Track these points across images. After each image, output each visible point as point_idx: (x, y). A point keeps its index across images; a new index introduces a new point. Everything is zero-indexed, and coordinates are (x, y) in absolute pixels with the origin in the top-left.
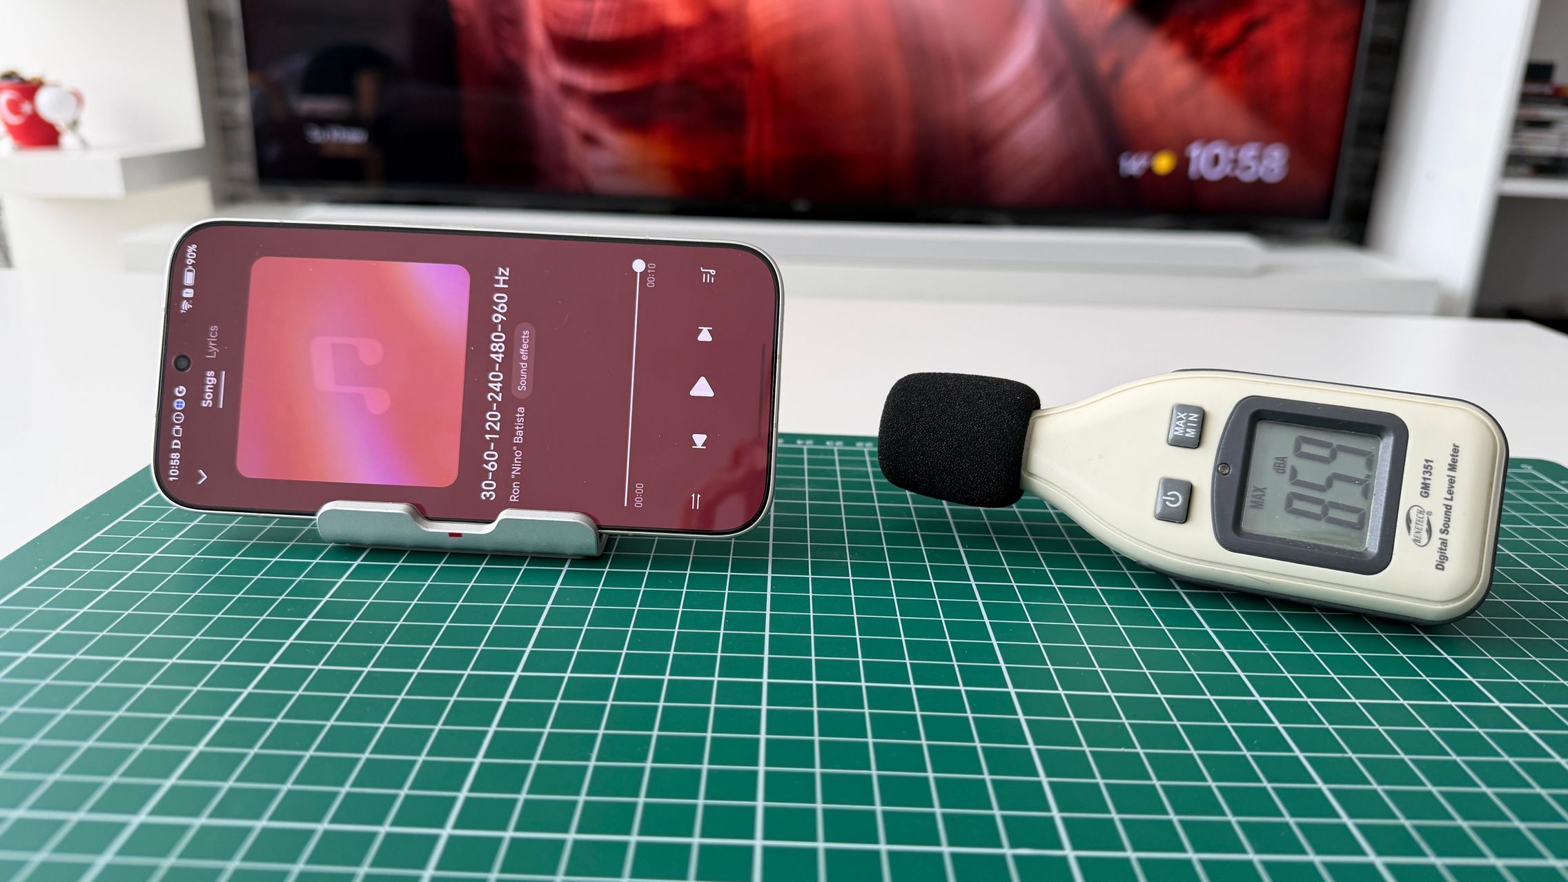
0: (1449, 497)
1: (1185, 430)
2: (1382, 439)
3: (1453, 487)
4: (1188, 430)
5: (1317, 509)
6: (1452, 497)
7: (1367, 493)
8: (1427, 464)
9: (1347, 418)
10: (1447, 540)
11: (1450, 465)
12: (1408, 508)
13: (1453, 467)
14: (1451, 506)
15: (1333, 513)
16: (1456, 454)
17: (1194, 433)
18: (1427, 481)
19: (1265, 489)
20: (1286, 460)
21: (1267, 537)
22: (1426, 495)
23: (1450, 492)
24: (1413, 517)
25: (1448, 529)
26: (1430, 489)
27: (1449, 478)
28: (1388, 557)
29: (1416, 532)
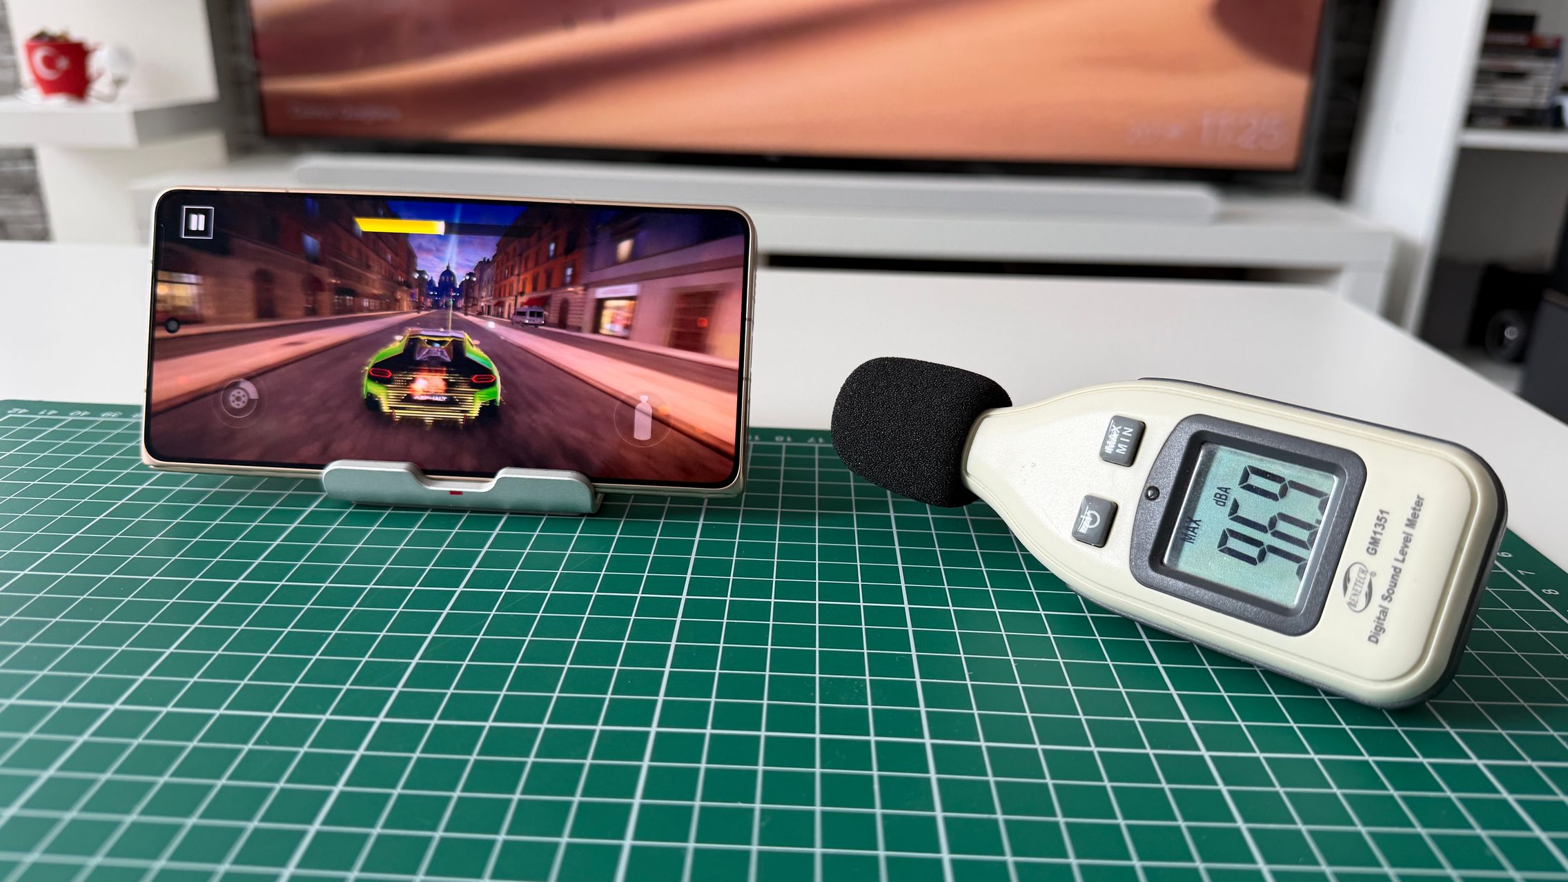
1: (1117, 445)
3: (1407, 547)
5: (1253, 552)
6: (1404, 559)
8: (1381, 516)
10: (1388, 609)
11: (1409, 520)
12: (1351, 564)
13: (1411, 523)
14: (1401, 569)
17: (1125, 450)
18: (1378, 536)
19: (1197, 519)
20: (1228, 491)
22: (1374, 552)
23: (1403, 553)
24: (1354, 575)
25: (1393, 596)
26: (1380, 545)
27: (1404, 535)
28: (1314, 619)
29: (1355, 595)
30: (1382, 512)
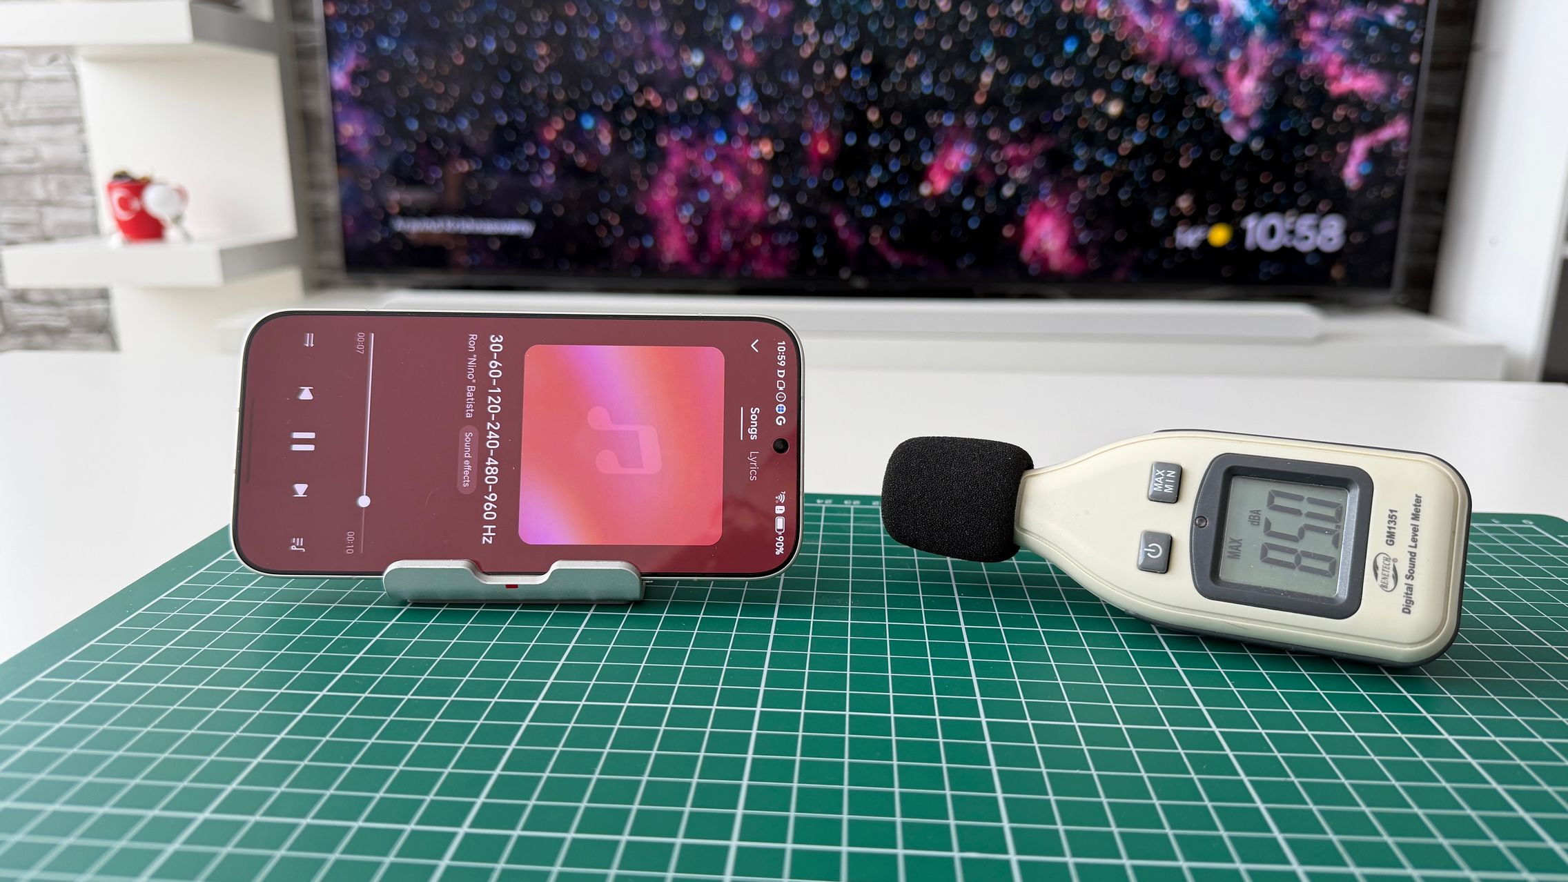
0: (1413, 544)
1: (1163, 486)
2: (1349, 491)
3: (1417, 535)
4: (1166, 486)
5: (1291, 559)
6: (1416, 545)
7: (1337, 542)
8: (1391, 514)
9: (1314, 472)
10: (1412, 585)
11: (1413, 514)
12: (1377, 554)
13: (1416, 516)
14: (1415, 553)
15: (1306, 562)
16: (1418, 504)
17: (1172, 489)
18: (1392, 530)
19: (1241, 540)
20: (1259, 512)
21: (1243, 585)
22: (1392, 543)
23: (1414, 540)
24: (1380, 563)
25: (1414, 575)
26: (1395, 537)
27: (1413, 527)
28: (1357, 602)
29: (1383, 578)
30: (1391, 511)
